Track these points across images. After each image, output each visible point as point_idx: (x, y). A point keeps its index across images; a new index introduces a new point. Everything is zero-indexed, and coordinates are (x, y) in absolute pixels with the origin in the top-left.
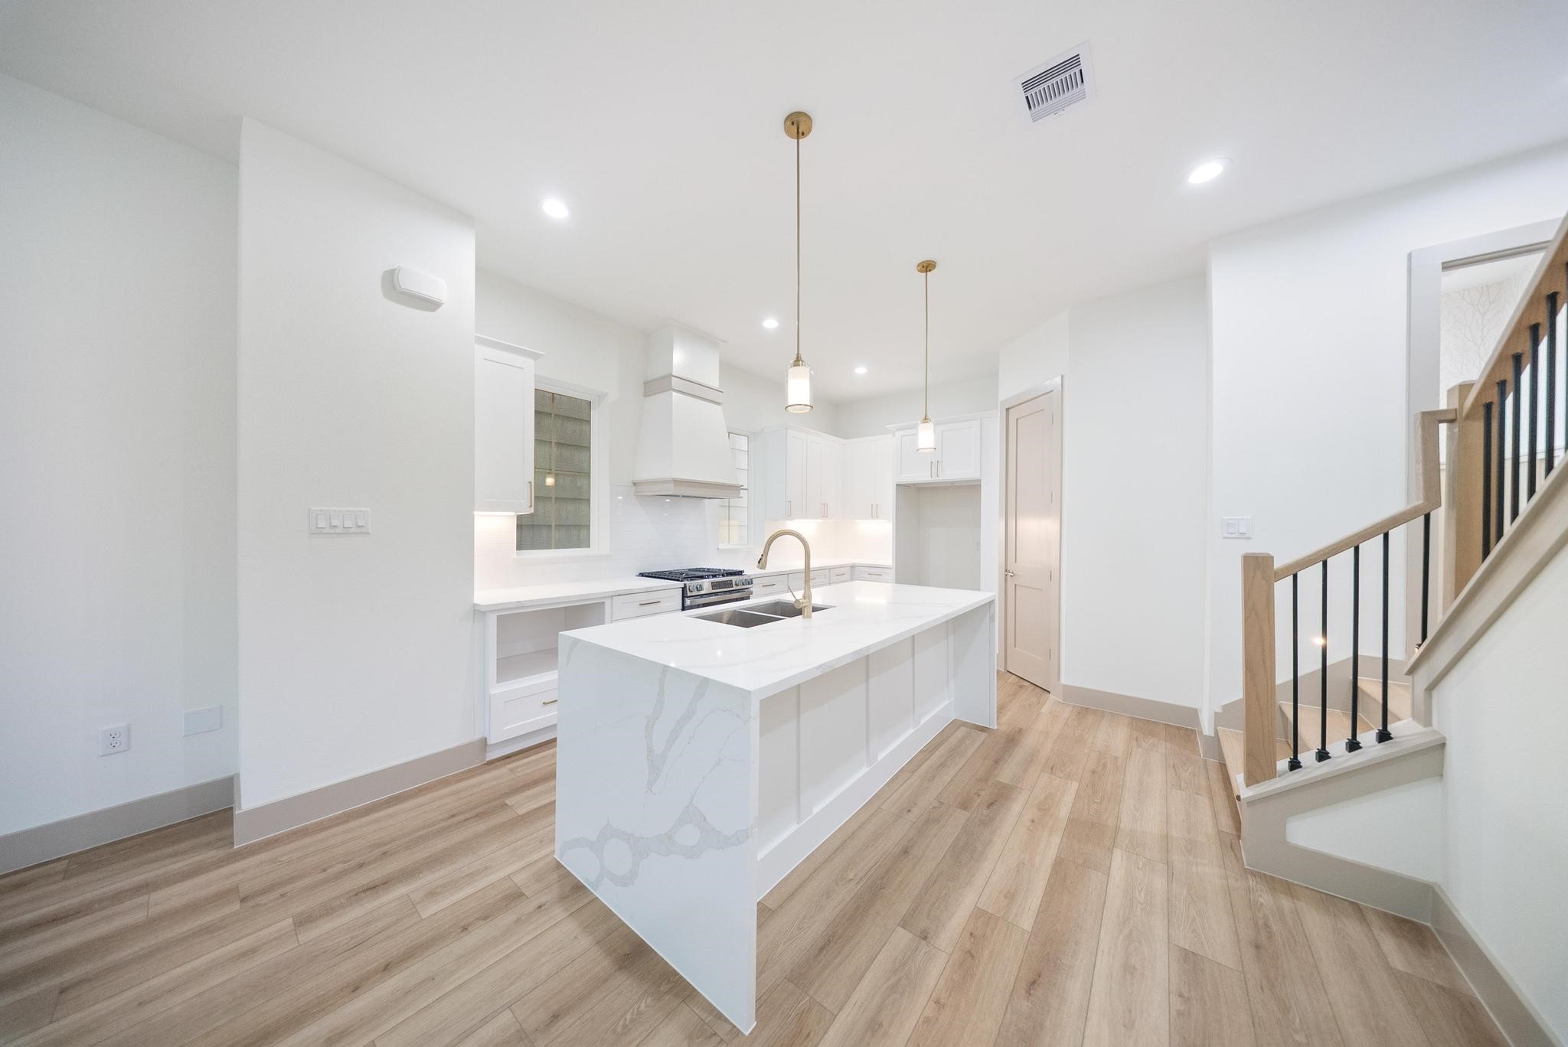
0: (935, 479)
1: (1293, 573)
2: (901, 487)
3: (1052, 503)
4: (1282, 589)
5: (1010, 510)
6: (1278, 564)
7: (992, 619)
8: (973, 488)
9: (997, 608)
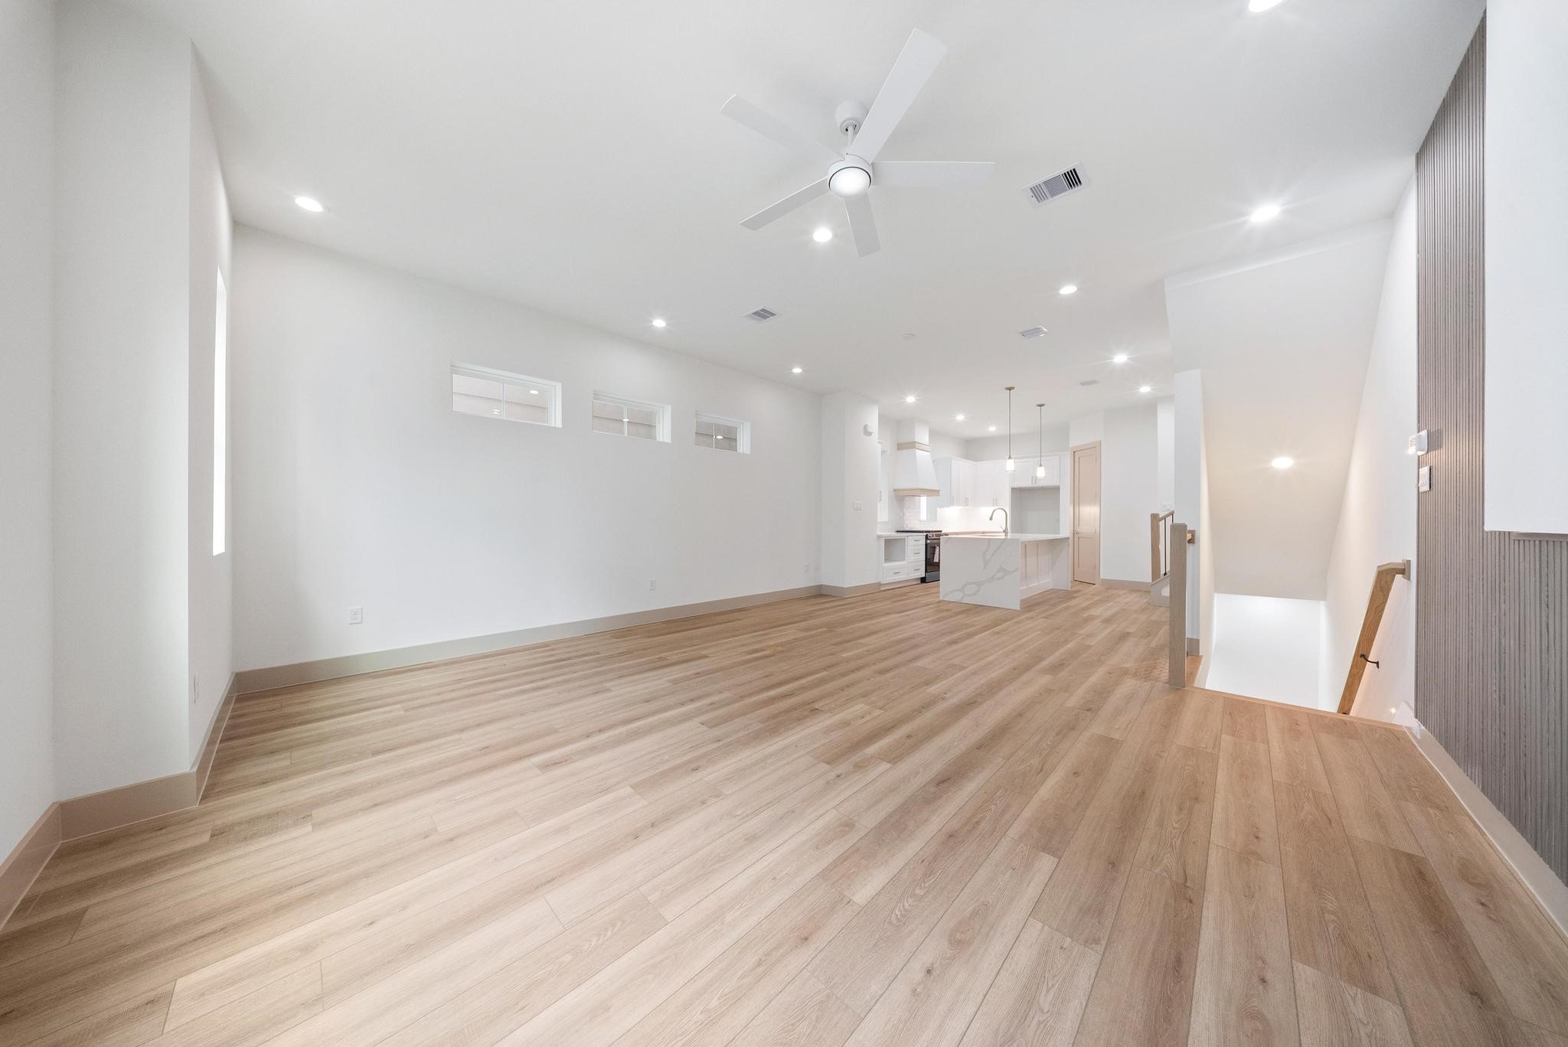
0: (1034, 485)
1: (1164, 518)
2: (1014, 490)
3: (1096, 499)
4: (1162, 524)
5: (1076, 502)
6: (1161, 516)
7: (1069, 545)
8: (1055, 490)
9: (1071, 541)
